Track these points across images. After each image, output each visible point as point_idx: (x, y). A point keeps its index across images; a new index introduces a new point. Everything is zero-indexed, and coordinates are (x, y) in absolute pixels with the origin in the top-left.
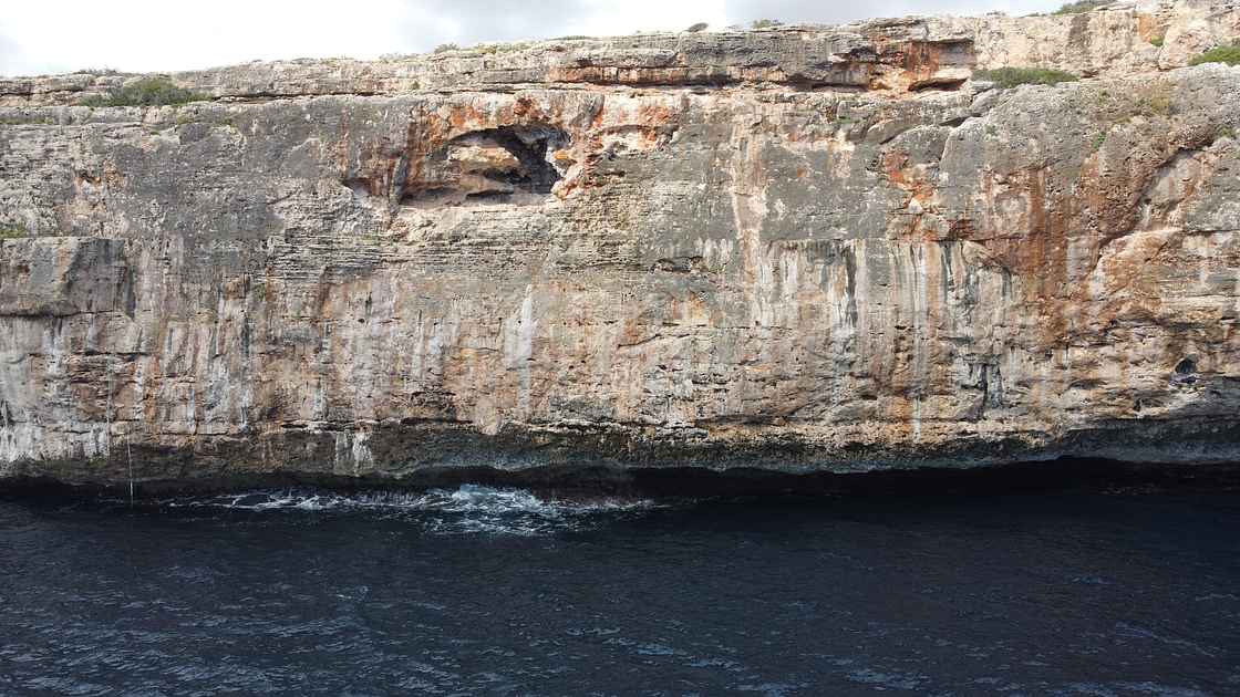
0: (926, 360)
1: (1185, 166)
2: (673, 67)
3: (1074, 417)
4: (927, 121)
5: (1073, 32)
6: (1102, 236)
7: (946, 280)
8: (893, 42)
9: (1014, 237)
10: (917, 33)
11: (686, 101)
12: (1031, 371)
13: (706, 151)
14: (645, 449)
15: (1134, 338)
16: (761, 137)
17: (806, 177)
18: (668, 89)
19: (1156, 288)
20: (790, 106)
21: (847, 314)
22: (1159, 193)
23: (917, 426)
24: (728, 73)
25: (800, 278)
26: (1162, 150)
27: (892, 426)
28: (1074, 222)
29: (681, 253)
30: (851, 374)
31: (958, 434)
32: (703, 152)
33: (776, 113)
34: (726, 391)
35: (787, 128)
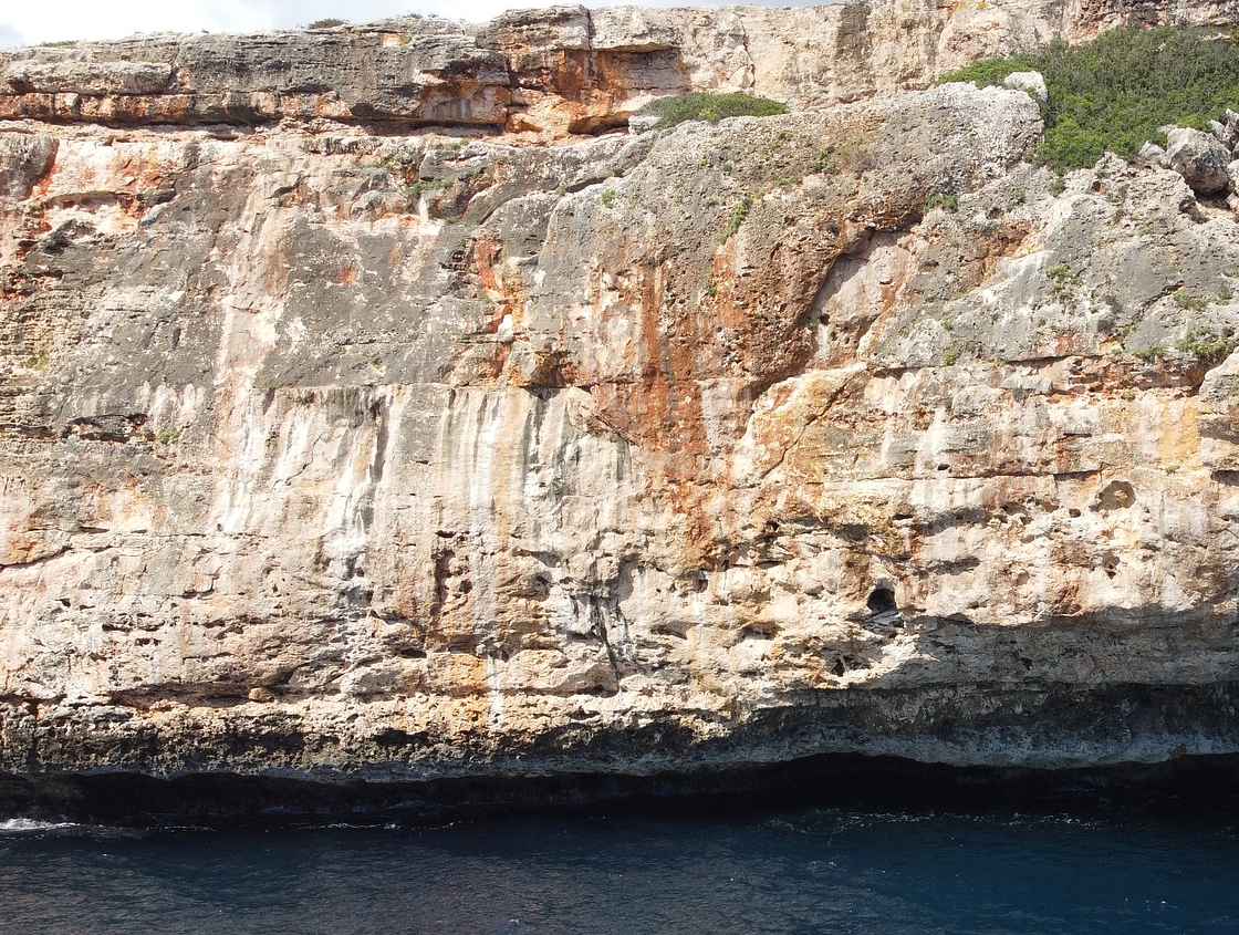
0: (492, 589)
1: (886, 259)
2: (173, 92)
3: (759, 686)
4: (550, 183)
5: (843, 33)
6: (750, 378)
7: (525, 455)
8: (533, 50)
9: (621, 381)
10: (572, 35)
11: (193, 150)
12: (676, 609)
13: (201, 236)
14: (23, 741)
15: (805, 551)
16: (292, 212)
17: (355, 279)
18: (171, 131)
19: (818, 466)
20: (347, 161)
21: (356, 510)
22: (839, 306)
23: (497, 702)
24: (253, 104)
25: (309, 452)
26: (835, 231)
27: (457, 702)
28: (706, 353)
29: (108, 408)
30: (374, 614)
31: (570, 715)
32: (197, 238)
33: (321, 172)
34: (156, 642)
35: (335, 197)
